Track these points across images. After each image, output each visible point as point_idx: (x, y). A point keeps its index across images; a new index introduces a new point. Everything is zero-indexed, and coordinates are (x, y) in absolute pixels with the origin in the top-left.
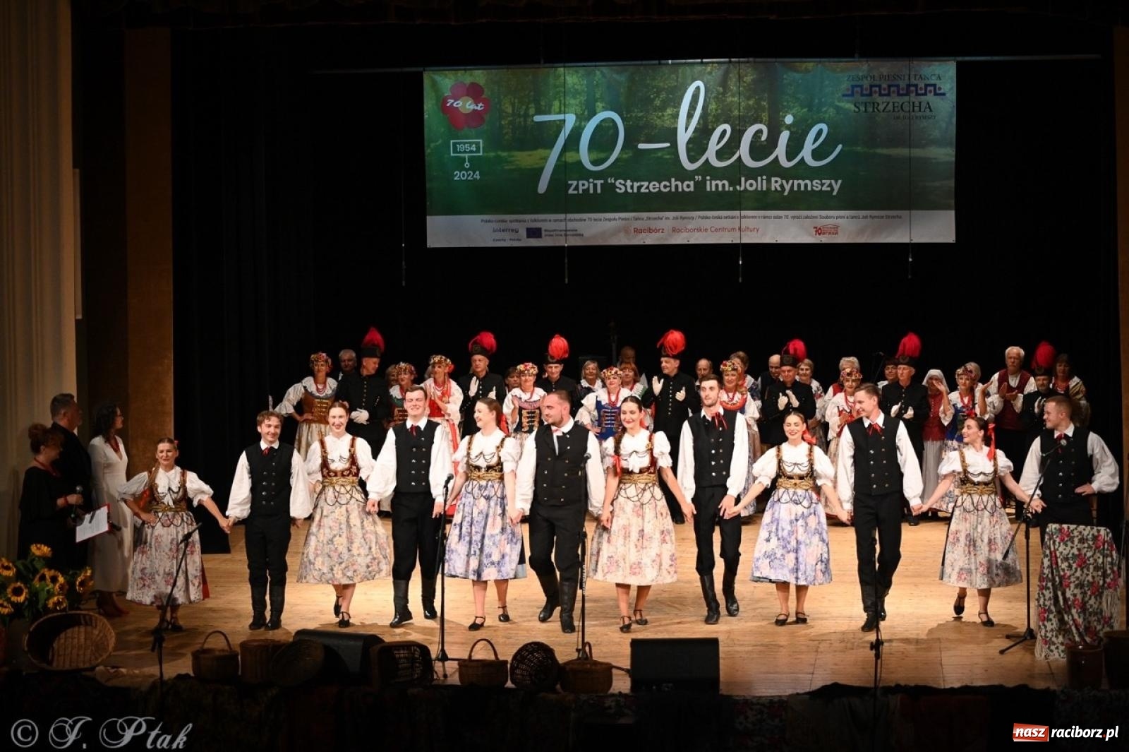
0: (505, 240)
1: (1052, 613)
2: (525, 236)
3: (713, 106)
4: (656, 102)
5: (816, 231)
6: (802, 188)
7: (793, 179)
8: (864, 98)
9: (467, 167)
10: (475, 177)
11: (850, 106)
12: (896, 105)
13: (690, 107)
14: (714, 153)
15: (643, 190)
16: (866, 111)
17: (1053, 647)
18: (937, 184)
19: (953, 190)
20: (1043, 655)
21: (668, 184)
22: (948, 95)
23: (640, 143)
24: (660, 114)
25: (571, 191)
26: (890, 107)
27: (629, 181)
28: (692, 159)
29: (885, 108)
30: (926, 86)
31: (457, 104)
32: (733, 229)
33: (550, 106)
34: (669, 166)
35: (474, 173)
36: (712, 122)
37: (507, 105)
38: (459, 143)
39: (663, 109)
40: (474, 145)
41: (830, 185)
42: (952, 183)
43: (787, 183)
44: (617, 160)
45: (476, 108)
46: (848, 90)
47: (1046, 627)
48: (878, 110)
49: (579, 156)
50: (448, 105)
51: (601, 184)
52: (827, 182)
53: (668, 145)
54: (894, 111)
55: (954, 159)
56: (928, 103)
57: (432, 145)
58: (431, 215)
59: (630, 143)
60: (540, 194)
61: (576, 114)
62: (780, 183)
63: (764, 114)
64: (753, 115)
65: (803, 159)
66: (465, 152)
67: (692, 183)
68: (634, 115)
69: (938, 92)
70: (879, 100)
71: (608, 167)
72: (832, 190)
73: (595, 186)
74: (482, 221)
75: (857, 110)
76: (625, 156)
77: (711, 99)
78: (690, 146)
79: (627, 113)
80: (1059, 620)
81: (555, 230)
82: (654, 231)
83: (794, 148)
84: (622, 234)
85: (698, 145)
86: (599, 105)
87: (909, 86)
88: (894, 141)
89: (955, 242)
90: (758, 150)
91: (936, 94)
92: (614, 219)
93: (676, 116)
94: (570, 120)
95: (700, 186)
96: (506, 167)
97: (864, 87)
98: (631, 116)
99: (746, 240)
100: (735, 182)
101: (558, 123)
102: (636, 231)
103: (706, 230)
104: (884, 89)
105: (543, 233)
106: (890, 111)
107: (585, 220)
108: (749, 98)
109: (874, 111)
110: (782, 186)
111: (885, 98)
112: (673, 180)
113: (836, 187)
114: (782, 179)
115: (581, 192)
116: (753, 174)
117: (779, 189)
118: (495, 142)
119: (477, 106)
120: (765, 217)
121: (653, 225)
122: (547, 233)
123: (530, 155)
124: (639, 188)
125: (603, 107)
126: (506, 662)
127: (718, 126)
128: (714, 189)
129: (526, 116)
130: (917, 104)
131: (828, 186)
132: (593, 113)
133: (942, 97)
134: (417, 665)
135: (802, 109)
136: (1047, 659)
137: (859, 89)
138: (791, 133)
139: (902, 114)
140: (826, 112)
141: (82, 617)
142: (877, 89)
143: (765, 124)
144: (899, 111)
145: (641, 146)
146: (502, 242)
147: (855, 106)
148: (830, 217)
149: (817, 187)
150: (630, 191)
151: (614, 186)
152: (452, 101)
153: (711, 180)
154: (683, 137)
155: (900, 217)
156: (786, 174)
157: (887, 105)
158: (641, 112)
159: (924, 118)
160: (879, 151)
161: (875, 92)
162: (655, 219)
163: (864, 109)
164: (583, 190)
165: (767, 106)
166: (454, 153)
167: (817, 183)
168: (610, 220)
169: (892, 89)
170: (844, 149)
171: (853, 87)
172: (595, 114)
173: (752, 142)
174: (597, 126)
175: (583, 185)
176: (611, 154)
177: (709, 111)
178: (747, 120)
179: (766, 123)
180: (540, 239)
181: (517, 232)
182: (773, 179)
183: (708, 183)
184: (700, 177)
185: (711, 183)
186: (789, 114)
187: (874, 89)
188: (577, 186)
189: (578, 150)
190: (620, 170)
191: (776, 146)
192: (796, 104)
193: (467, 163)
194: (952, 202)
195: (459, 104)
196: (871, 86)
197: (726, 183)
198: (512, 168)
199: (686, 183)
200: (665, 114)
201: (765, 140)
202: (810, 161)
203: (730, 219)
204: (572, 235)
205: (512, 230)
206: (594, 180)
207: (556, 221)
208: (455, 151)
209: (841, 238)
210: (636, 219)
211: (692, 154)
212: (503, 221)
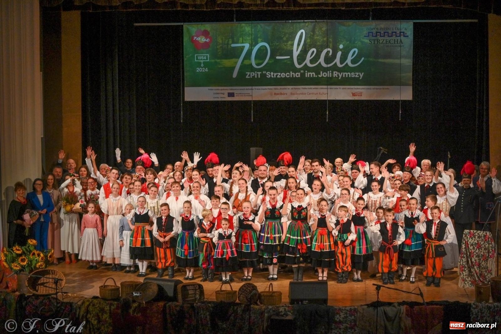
0: (218, 98)
1: (466, 268)
2: (227, 96)
3: (309, 41)
4: (284, 39)
5: (353, 95)
6: (347, 76)
7: (343, 72)
9: (202, 66)
10: (206, 70)
11: (367, 41)
12: (387, 41)
13: (298, 41)
14: (309, 61)
15: (278, 77)
16: (374, 43)
17: (466, 282)
18: (405, 75)
19: (412, 77)
20: (462, 285)
21: (289, 74)
22: (409, 37)
23: (277, 56)
24: (286, 44)
25: (247, 77)
26: (385, 41)
27: (272, 73)
28: (299, 63)
30: (400, 32)
32: (317, 93)
33: (238, 41)
34: (290, 66)
36: (308, 47)
37: (219, 40)
38: (199, 56)
39: (287, 41)
40: (205, 57)
41: (359, 75)
42: (411, 74)
43: (340, 74)
44: (267, 63)
45: (206, 41)
46: (367, 34)
47: (463, 274)
48: (380, 43)
49: (251, 62)
50: (194, 39)
51: (260, 74)
52: (358, 74)
53: (289, 57)
54: (386, 43)
55: (412, 64)
56: (401, 40)
57: (187, 57)
58: (187, 87)
59: (273, 56)
60: (234, 78)
61: (249, 44)
62: (337, 74)
63: (330, 44)
64: (326, 45)
65: (347, 63)
66: (201, 60)
67: (299, 74)
68: (274, 44)
69: (405, 35)
70: (380, 38)
71: (264, 67)
72: (360, 77)
73: (258, 74)
74: (209, 89)
75: (370, 43)
76: (270, 62)
77: (308, 38)
78: (299, 58)
79: (272, 43)
80: (469, 271)
81: (240, 94)
82: (283, 94)
83: (343, 59)
84: (269, 96)
85: (302, 57)
86: (260, 40)
87: (392, 32)
88: (386, 56)
89: (412, 100)
90: (328, 59)
91: (404, 36)
92: (266, 89)
93: (292, 45)
94: (247, 46)
95: (303, 75)
96: (219, 66)
97: (374, 33)
99: (322, 98)
100: (318, 73)
101: (242, 47)
102: (275, 94)
103: (305, 94)
104: (382, 34)
105: (235, 95)
106: (384, 43)
107: (253, 89)
108: (324, 37)
109: (378, 43)
110: (338, 75)
112: (291, 72)
113: (361, 76)
114: (338, 72)
115: (251, 77)
116: (326, 70)
117: (337, 76)
118: (214, 55)
120: (331, 89)
121: (283, 91)
122: (237, 95)
123: (229, 61)
124: (277, 75)
126: (236, 292)
127: (311, 49)
128: (309, 76)
129: (228, 44)
130: (396, 40)
133: (407, 37)
134: (197, 292)
135: (347, 42)
136: (463, 287)
137: (371, 34)
138: (342, 52)
139: (390, 45)
140: (357, 44)
141: (51, 271)
142: (379, 34)
143: (331, 49)
144: (388, 43)
145: (278, 58)
147: (370, 41)
148: (359, 89)
149: (353, 76)
150: (272, 77)
151: (265, 75)
152: (196, 38)
153: (307, 73)
154: (296, 54)
155: (389, 89)
156: (340, 70)
157: (383, 41)
158: (278, 43)
159: (399, 46)
160: (380, 60)
161: (378, 35)
162: (283, 89)
164: (252, 76)
165: (332, 41)
166: (196, 60)
167: (353, 74)
168: (264, 89)
169: (386, 34)
170: (365, 59)
171: (369, 33)
172: (257, 43)
173: (325, 56)
174: (259, 49)
175: (253, 74)
176: (265, 61)
177: (307, 43)
178: (323, 47)
180: (234, 97)
181: (224, 94)
182: (334, 72)
183: (306, 74)
184: (303, 71)
185: (307, 74)
186: (341, 44)
187: (378, 34)
188: (249, 75)
189: (250, 59)
190: (269, 68)
191: (335, 58)
192: (344, 40)
193: (202, 64)
194: (411, 82)
195: (199, 39)
196: (377, 32)
197: (314, 73)
198: (222, 66)
199: (297, 74)
200: (288, 44)
201: (331, 55)
202: (350, 65)
203: (316, 90)
204: (248, 96)
205: (222, 94)
206: (257, 72)
207: (240, 89)
208: (197, 59)
209: (363, 98)
210: (275, 89)
211: (299, 61)
212: (218, 90)
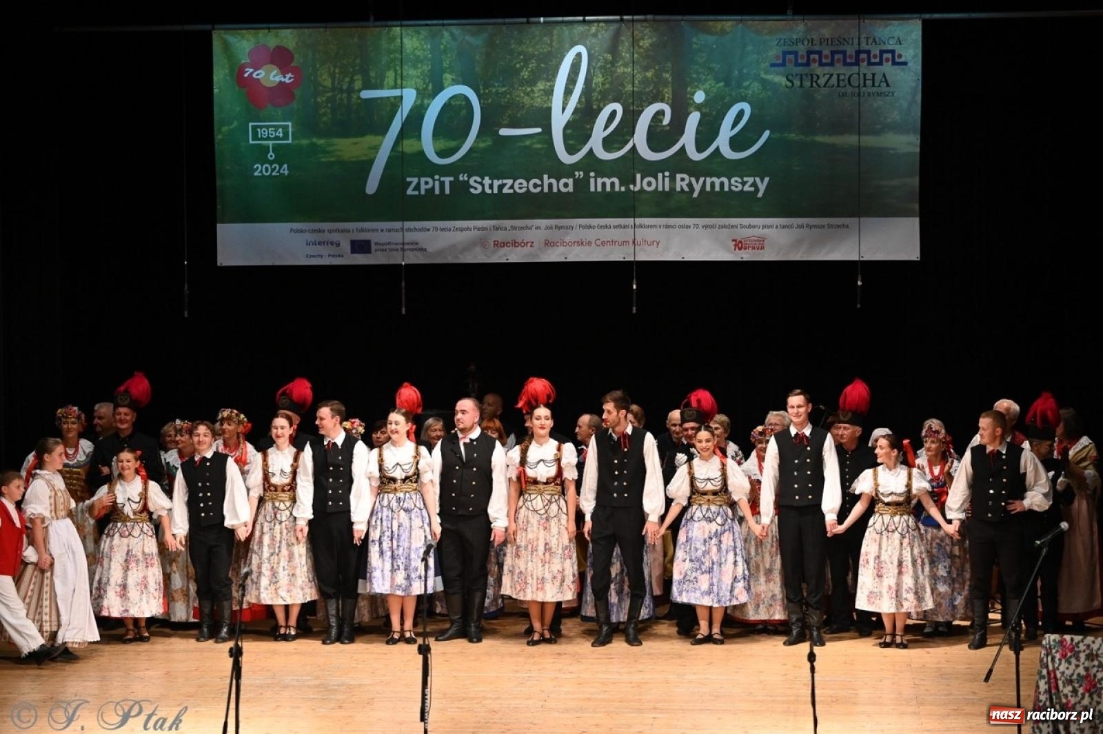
0: (322, 256)
2: (349, 251)
3: (599, 79)
4: (522, 74)
5: (735, 245)
6: (717, 188)
7: (706, 175)
8: (801, 68)
9: (272, 159)
10: (281, 171)
11: (780, 80)
12: (842, 77)
13: (567, 80)
14: (601, 141)
15: (506, 190)
16: (801, 86)
18: (895, 182)
19: (918, 189)
21: (539, 182)
22: (910, 65)
23: (502, 127)
24: (529, 89)
25: (410, 192)
26: (834, 80)
27: (487, 178)
28: (571, 150)
29: (826, 83)
30: (882, 52)
31: (258, 75)
32: (627, 242)
33: (382, 81)
34: (540, 159)
35: (280, 169)
36: (597, 99)
37: (324, 77)
38: (259, 127)
39: (532, 82)
40: (280, 130)
41: (754, 184)
42: (916, 181)
43: (697, 181)
44: (471, 150)
45: (283, 80)
46: (778, 57)
48: (818, 84)
49: (421, 146)
50: (246, 75)
51: (450, 182)
52: (750, 180)
53: (539, 130)
54: (838, 86)
55: (918, 150)
56: (884, 76)
57: (225, 129)
58: (222, 222)
59: (488, 126)
60: (370, 195)
61: (417, 89)
62: (687, 181)
63: (666, 90)
64: (652, 91)
65: (717, 149)
66: (268, 139)
67: (570, 181)
68: (494, 90)
69: (897, 60)
70: (819, 71)
71: (459, 160)
72: (757, 190)
73: (442, 184)
74: (292, 230)
75: (789, 84)
76: (482, 145)
77: (596, 70)
78: (569, 131)
79: (486, 87)
81: (389, 243)
82: (520, 244)
83: (706, 135)
84: (478, 250)
85: (578, 131)
86: (448, 77)
87: (859, 52)
88: (839, 127)
89: (919, 259)
90: (658, 138)
91: (894, 63)
92: (468, 229)
93: (549, 92)
94: (409, 97)
95: (582, 185)
96: (323, 160)
97: (800, 53)
98: (490, 91)
99: (642, 257)
100: (628, 180)
101: (393, 100)
102: (497, 244)
103: (589, 243)
104: (826, 57)
105: (373, 247)
106: (833, 86)
107: (429, 230)
108: (646, 69)
109: (812, 86)
110: (690, 185)
111: (827, 68)
112: (546, 177)
113: (762, 188)
114: (690, 176)
115: (423, 192)
116: (652, 169)
117: (686, 189)
118: (308, 126)
119: (285, 77)
120: (667, 227)
121: (520, 236)
122: (378, 247)
123: (355, 144)
124: (501, 187)
125: (453, 80)
127: (605, 106)
128: (599, 189)
129: (350, 91)
130: (869, 76)
131: (751, 186)
132: (439, 88)
133: (902, 67)
135: (717, 83)
137: (792, 57)
138: (703, 116)
139: (849, 90)
140: (747, 88)
142: (817, 57)
143: (667, 103)
144: (845, 86)
145: (504, 132)
146: (319, 258)
147: (788, 80)
148: (755, 227)
149: (737, 187)
150: (488, 191)
151: (467, 185)
152: (251, 70)
153: (595, 178)
154: (559, 120)
155: (847, 227)
156: (696, 170)
157: (830, 77)
158: (504, 86)
159: (879, 94)
160: (820, 139)
161: (814, 60)
162: (522, 228)
163: (799, 83)
164: (426, 190)
165: (670, 79)
166: (253, 140)
167: (736, 181)
168: (462, 230)
169: (837, 56)
170: (772, 136)
171: (785, 53)
172: (441, 88)
173: (650, 126)
174: (445, 105)
175: (426, 183)
176: (464, 142)
177: (593, 85)
178: (645, 99)
179: (670, 101)
180: (369, 255)
181: (338, 245)
182: (679, 176)
183: (592, 180)
184: (581, 173)
185: (596, 182)
186: (700, 89)
187: (812, 56)
188: (419, 185)
189: (419, 137)
190: (474, 164)
191: (682, 132)
192: (709, 77)
193: (271, 153)
194: (917, 206)
195: (260, 74)
196: (809, 53)
197: (616, 180)
198: (333, 159)
199: (563, 181)
200: (535, 89)
201: (668, 125)
202: (728, 153)
203: (621, 230)
204: (415, 249)
205: (332, 243)
206: (440, 176)
207: (389, 231)
208: (255, 137)
209: (768, 255)
210: (497, 229)
211: (571, 142)
212: (319, 231)
